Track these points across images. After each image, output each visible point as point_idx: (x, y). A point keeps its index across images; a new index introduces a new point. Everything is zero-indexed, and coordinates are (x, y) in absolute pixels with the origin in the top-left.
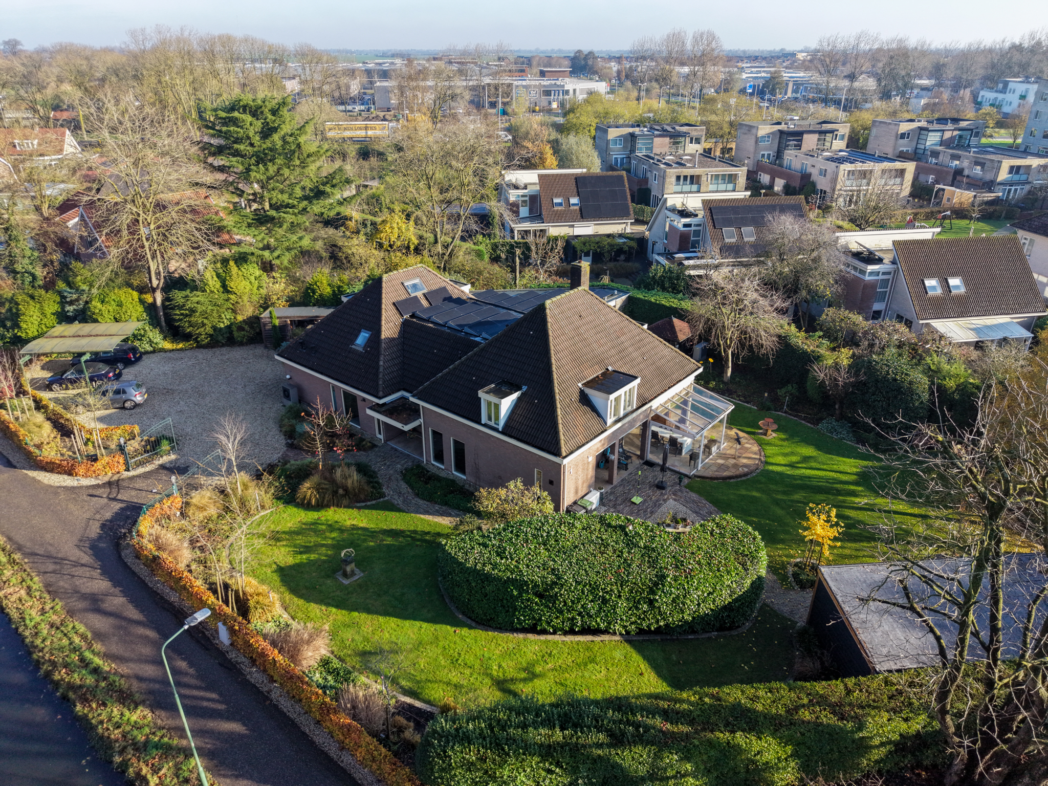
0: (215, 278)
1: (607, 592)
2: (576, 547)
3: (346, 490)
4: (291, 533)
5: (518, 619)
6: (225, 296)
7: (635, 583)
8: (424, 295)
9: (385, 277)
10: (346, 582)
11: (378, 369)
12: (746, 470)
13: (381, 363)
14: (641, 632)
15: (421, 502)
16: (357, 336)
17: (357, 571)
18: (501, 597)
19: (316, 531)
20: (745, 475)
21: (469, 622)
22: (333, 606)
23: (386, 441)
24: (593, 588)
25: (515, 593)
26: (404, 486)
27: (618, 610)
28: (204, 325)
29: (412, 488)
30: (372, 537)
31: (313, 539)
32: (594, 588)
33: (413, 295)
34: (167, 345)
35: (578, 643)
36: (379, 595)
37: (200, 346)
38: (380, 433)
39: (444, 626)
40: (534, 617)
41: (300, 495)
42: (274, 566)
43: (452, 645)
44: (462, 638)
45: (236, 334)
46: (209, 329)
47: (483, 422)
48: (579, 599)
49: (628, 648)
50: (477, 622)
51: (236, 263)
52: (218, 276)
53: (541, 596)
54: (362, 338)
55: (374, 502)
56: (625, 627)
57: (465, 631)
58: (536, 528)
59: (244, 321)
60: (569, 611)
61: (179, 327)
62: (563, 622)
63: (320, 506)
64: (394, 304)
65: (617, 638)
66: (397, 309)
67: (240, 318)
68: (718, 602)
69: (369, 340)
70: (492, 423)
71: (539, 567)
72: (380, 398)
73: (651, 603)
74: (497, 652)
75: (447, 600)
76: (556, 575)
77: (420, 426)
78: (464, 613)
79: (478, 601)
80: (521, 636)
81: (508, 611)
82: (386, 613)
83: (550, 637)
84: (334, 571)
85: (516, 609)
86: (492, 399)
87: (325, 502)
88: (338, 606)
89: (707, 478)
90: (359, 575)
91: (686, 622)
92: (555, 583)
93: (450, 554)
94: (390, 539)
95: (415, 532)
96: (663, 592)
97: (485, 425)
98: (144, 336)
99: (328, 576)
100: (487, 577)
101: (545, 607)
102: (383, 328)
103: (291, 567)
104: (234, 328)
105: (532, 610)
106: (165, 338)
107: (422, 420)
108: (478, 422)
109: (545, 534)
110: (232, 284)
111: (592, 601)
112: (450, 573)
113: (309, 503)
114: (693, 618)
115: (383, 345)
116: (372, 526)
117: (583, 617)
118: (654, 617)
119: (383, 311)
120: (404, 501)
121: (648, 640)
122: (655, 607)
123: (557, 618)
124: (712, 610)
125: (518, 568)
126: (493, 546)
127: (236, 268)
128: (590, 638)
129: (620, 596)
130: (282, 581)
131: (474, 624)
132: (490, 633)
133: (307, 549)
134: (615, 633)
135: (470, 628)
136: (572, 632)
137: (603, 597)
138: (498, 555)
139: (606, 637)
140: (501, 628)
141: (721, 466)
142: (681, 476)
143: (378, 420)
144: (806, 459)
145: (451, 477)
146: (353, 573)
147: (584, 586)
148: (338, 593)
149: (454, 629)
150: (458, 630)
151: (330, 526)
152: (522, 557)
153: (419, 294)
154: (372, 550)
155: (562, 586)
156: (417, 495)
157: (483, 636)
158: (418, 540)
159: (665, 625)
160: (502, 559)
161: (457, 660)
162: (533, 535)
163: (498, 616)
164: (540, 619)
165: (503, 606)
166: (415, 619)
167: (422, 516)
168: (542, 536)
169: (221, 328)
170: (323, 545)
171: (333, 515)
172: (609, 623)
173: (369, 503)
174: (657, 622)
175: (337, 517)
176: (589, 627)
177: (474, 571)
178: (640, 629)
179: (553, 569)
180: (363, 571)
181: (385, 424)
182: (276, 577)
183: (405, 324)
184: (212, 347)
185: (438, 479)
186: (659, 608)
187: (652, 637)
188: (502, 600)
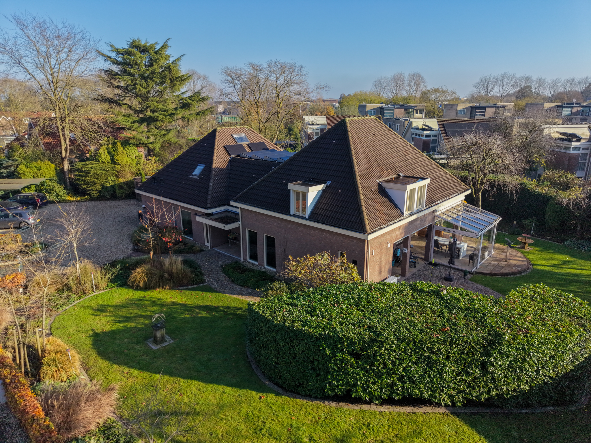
0: (107, 154)
1: (433, 353)
2: (391, 308)
3: (171, 274)
4: (116, 306)
5: (330, 383)
6: (113, 165)
7: (466, 342)
8: (248, 145)
9: (218, 129)
10: (155, 347)
11: (208, 189)
12: (520, 269)
13: (211, 184)
14: (469, 403)
15: (236, 287)
16: (194, 169)
17: (168, 338)
18: (311, 358)
19: (139, 306)
20: (520, 272)
21: (276, 388)
22: (136, 368)
23: (212, 247)
24: (418, 348)
25: (328, 352)
26: (222, 275)
27: (445, 376)
28: (95, 183)
29: (229, 277)
30: (188, 311)
31: (135, 311)
32: (419, 346)
33: (239, 143)
34: (69, 198)
35: (398, 414)
36: (185, 360)
37: (92, 199)
38: (208, 242)
39: (249, 391)
40: (348, 382)
41: (131, 278)
42: (91, 332)
43: (256, 412)
44: (268, 405)
45: (117, 191)
46: (99, 187)
47: (292, 213)
48: (401, 360)
49: (458, 422)
50: (285, 389)
51: (122, 144)
52: (109, 153)
53: (357, 356)
54: (198, 170)
55: (195, 286)
56: (451, 396)
57: (271, 398)
58: (345, 292)
59: (123, 183)
60: (388, 374)
61: (78, 184)
62: (381, 389)
63: (147, 288)
64: (224, 147)
65: (442, 410)
66: (227, 150)
67: (121, 180)
68: (559, 369)
69: (203, 170)
70: (300, 214)
71: (353, 325)
72: (207, 209)
73: (484, 366)
74: (307, 421)
75: (253, 367)
76: (374, 332)
77: (239, 228)
78: (270, 379)
79: (286, 363)
80: (333, 405)
81: (319, 375)
82: (189, 376)
83: (365, 407)
84: (146, 338)
85: (328, 372)
86: (301, 189)
87: (152, 285)
88: (141, 369)
89: (487, 274)
90: (169, 341)
91: (523, 392)
92: (374, 341)
93: (258, 312)
94: (204, 313)
95: (228, 308)
96: (500, 353)
97: (294, 216)
98: (52, 190)
99: (139, 342)
100: (298, 335)
101: (362, 369)
102: (214, 161)
103: (105, 334)
104: (117, 187)
105: (346, 373)
106: (68, 194)
107: (240, 223)
108: (288, 213)
109: (356, 297)
110: (118, 158)
111: (415, 363)
112: (257, 334)
113: (138, 285)
114: (531, 387)
115: (213, 172)
116: (189, 303)
117: (404, 383)
118: (486, 384)
119: (216, 150)
120: (221, 286)
121: (478, 413)
122: (487, 372)
123: (374, 383)
124: (551, 378)
125: (330, 324)
126: (303, 305)
127: (122, 148)
128: (410, 409)
129: (448, 358)
130: (93, 344)
131: (281, 391)
132: (298, 401)
133: (127, 319)
134: (439, 405)
135: (277, 394)
136: (390, 401)
137: (429, 358)
138: (308, 312)
139: (429, 409)
140: (310, 397)
141: (496, 266)
142: (465, 272)
143: (206, 225)
144: (565, 263)
145: (264, 270)
146: (163, 340)
147: (408, 345)
148: (145, 357)
149: (259, 395)
150: (264, 396)
151: (154, 302)
152: (334, 315)
153: (244, 144)
154: (185, 321)
155: (382, 343)
156: (233, 282)
157: (291, 403)
158: (231, 314)
159: (497, 395)
160: (312, 316)
161: (261, 430)
162: (343, 297)
163: (308, 381)
164: (355, 385)
165: (314, 369)
166: (218, 383)
167: (236, 297)
168: (353, 298)
169: (107, 187)
170: (142, 316)
171: (156, 294)
172: (434, 392)
173: (190, 287)
174: (489, 392)
175: (160, 296)
176: (410, 395)
177: (283, 329)
178: (468, 400)
179: (369, 327)
180: (174, 339)
181: (212, 227)
182: (89, 342)
183: (232, 161)
184: (100, 200)
185: (252, 271)
186: (493, 373)
187: (481, 410)
188: (312, 362)
